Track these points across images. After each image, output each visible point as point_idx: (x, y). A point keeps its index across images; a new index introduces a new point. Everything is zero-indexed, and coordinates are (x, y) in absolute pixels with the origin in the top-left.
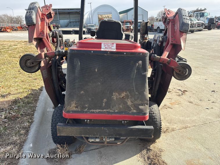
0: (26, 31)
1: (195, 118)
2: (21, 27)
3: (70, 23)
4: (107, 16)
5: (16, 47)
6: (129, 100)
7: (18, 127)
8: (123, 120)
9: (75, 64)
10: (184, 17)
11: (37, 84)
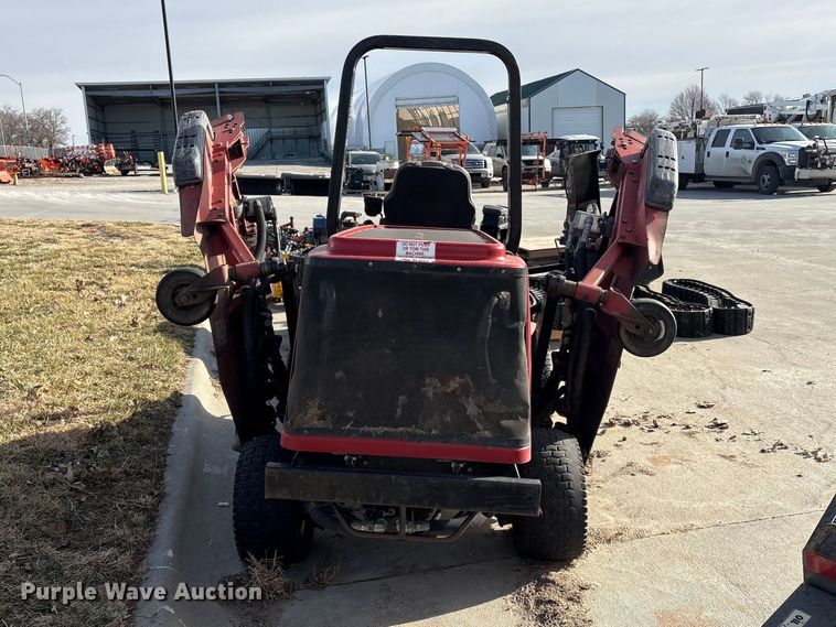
0: (79, 177)
1: (727, 504)
2: (56, 161)
3: (269, 145)
4: (436, 114)
5: (55, 246)
6: (470, 399)
7: (121, 506)
8: (455, 461)
9: (321, 296)
10: (660, 160)
11: (161, 384)
